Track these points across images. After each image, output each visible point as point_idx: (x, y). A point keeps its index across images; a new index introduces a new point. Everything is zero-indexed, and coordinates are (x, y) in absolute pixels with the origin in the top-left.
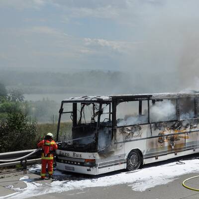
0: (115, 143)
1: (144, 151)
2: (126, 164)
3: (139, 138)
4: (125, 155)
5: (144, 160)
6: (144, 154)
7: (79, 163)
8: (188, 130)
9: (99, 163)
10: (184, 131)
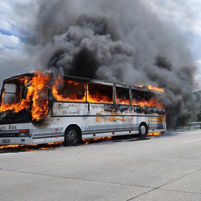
0: (51, 116)
1: (82, 127)
2: (63, 137)
3: (78, 115)
4: (62, 128)
5: (83, 135)
6: (82, 130)
7: (14, 135)
8: (124, 113)
9: (33, 134)
10: (121, 114)
